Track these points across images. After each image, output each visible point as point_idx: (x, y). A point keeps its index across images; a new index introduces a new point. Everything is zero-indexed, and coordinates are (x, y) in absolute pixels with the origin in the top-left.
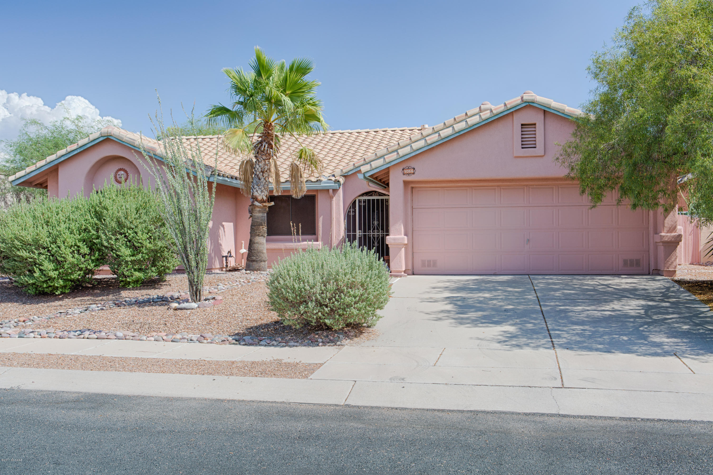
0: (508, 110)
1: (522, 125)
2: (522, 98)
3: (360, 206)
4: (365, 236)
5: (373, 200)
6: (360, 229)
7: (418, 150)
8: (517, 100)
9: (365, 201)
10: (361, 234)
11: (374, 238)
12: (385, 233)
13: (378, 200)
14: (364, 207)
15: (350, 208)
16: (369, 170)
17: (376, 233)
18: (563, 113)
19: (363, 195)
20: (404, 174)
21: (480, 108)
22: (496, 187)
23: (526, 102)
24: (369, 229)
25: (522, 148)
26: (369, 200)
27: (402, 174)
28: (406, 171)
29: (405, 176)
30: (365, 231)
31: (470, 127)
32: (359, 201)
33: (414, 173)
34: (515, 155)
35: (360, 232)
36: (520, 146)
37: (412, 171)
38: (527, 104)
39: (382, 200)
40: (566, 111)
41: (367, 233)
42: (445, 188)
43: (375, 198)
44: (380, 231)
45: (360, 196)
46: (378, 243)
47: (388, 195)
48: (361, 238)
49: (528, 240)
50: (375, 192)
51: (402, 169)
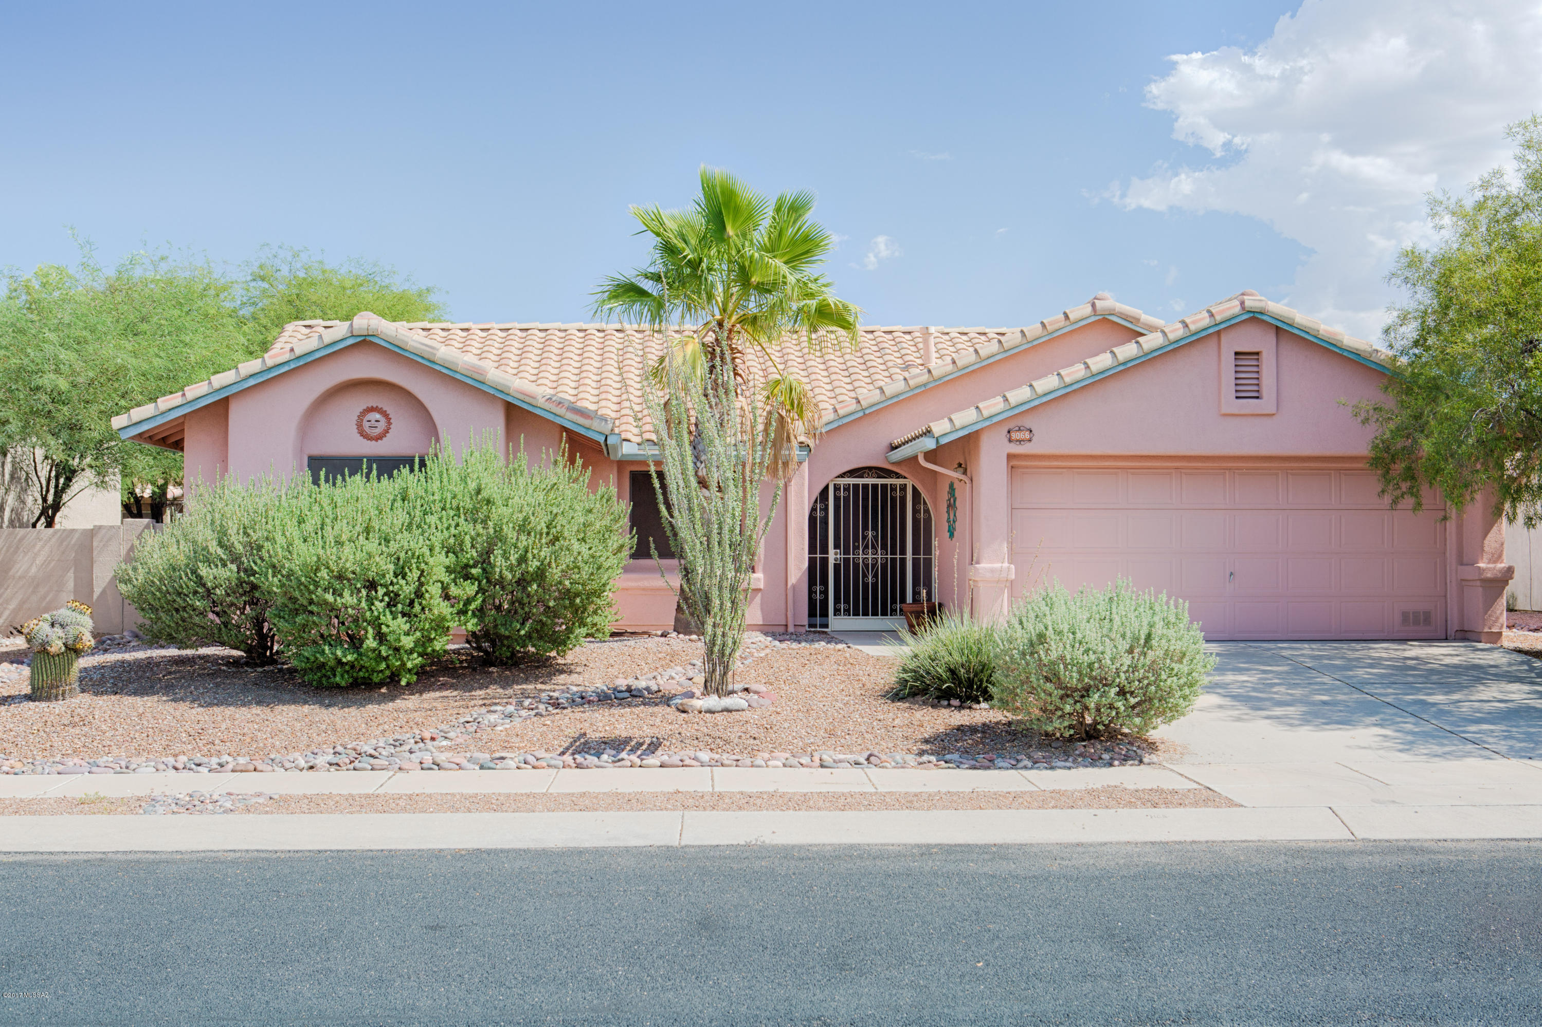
0: (1216, 325)
1: (1236, 353)
2: (1242, 303)
3: (837, 499)
4: (847, 561)
5: (865, 487)
6: (837, 546)
8: (1234, 307)
9: (847, 488)
10: (838, 556)
11: (867, 566)
12: (889, 556)
13: (875, 487)
14: (847, 499)
15: (816, 501)
16: (948, 431)
17: (870, 556)
18: (1316, 337)
19: (842, 476)
20: (1010, 441)
21: (1093, 305)
22: (1173, 471)
23: (1249, 312)
24: (856, 548)
25: (1237, 398)
26: (856, 486)
27: (1006, 440)
28: (1014, 436)
29: (1012, 444)
30: (846, 552)
31: (1146, 354)
32: (837, 488)
33: (1030, 440)
34: (1224, 411)
35: (836, 554)
36: (1234, 394)
37: (1027, 435)
38: (1252, 315)
39: (884, 487)
40: (1321, 332)
41: (851, 556)
42: (1075, 470)
43: (870, 481)
44: (879, 552)
45: (838, 477)
46: (875, 576)
47: (898, 476)
48: (840, 564)
49: (1231, 574)
50: (870, 468)
51: (1009, 432)
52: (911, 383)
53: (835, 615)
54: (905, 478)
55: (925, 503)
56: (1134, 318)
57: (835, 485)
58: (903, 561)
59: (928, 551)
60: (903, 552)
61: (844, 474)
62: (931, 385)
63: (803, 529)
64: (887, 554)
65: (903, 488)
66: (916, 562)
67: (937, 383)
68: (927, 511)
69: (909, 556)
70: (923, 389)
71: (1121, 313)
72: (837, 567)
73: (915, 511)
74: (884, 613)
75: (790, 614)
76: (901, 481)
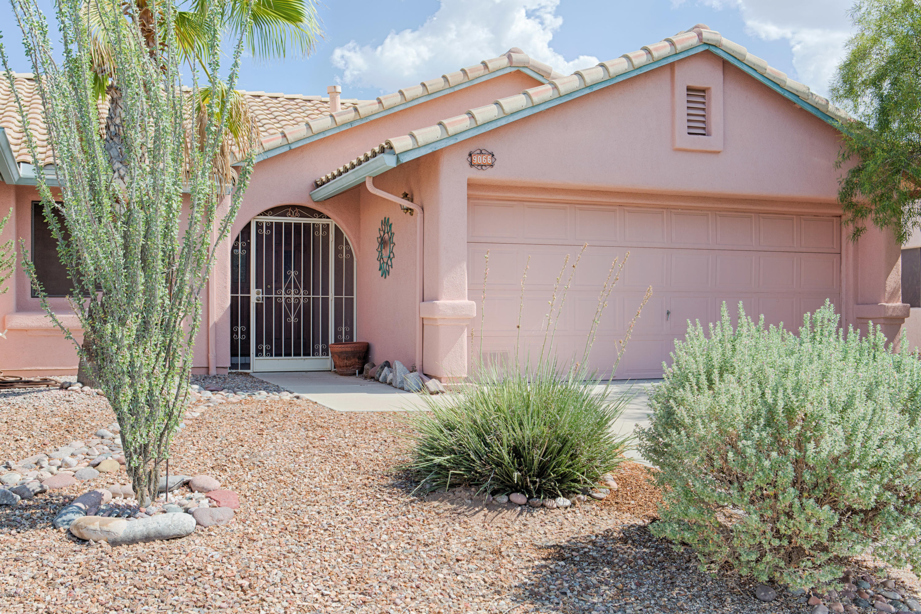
0: (676, 54)
1: (689, 89)
2: (700, 35)
3: (259, 237)
4: (269, 300)
5: (288, 225)
6: (259, 285)
7: (512, 114)
8: (692, 38)
9: (269, 226)
10: (261, 296)
11: (289, 305)
12: (311, 296)
13: (298, 226)
14: (269, 238)
15: (237, 239)
16: (411, 148)
17: (293, 296)
18: (762, 75)
19: (265, 213)
20: (471, 165)
21: (509, 57)
22: (617, 208)
23: (705, 44)
24: (278, 288)
25: (689, 133)
26: (279, 225)
27: (467, 164)
28: (477, 159)
29: (473, 169)
30: (269, 291)
31: (612, 79)
32: (259, 226)
33: (492, 166)
34: (678, 145)
35: (258, 293)
36: (686, 130)
37: (489, 160)
38: (707, 48)
39: (307, 226)
40: (768, 71)
41: (274, 296)
42: (525, 203)
43: (293, 220)
44: (302, 292)
45: (261, 215)
46: (298, 316)
47: (321, 215)
48: (262, 304)
49: (668, 313)
50: (293, 207)
51: (470, 155)
52: (338, 119)
53: (257, 356)
54: (328, 218)
55: (347, 243)
56: (545, 72)
57: (257, 222)
58: (326, 301)
59: (350, 291)
60: (326, 291)
61: (267, 211)
62: (357, 124)
63: (226, 267)
64: (309, 294)
65: (326, 228)
66: (338, 302)
67: (364, 122)
68: (349, 252)
69: (331, 296)
70: (350, 127)
71: (534, 67)
72: (259, 306)
73: (338, 252)
74: (307, 354)
75: (211, 356)
76: (324, 221)
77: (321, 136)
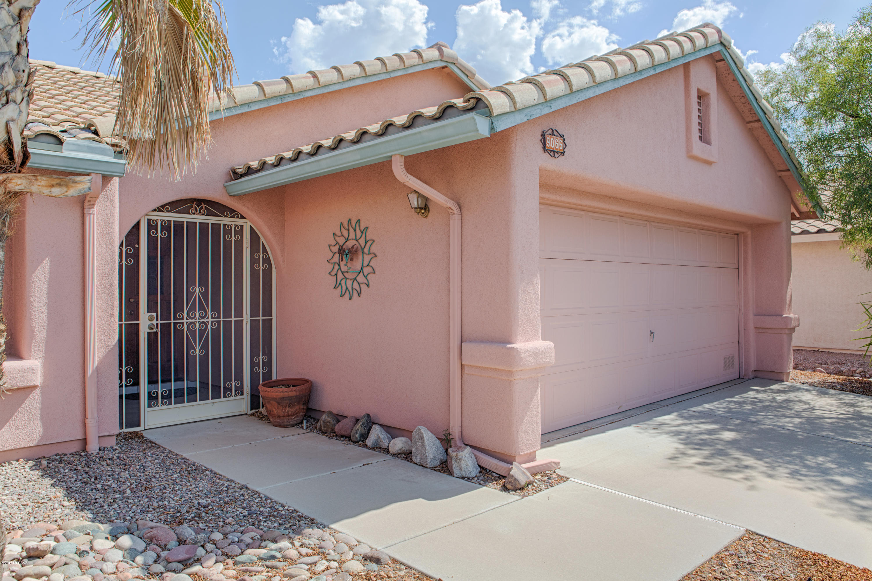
3: (152, 242)
4: (166, 328)
5: (191, 225)
6: (152, 308)
9: (166, 227)
10: (154, 322)
11: (192, 333)
12: (221, 319)
13: (204, 226)
14: (166, 242)
15: (122, 244)
17: (197, 320)
18: (749, 88)
19: (159, 209)
21: (440, 50)
23: (721, 43)
24: (179, 310)
25: (700, 138)
26: (179, 226)
27: (540, 148)
29: (546, 154)
30: (166, 315)
32: (152, 226)
34: (694, 152)
35: (150, 318)
36: (698, 134)
38: (721, 47)
39: (216, 227)
41: (172, 321)
43: (198, 218)
44: (209, 314)
45: (155, 210)
46: (204, 346)
47: (233, 213)
48: (156, 333)
49: (652, 333)
50: (199, 201)
51: (543, 135)
52: (267, 89)
53: (149, 406)
54: (243, 217)
55: (265, 250)
56: (470, 72)
57: (149, 220)
58: (239, 325)
59: (268, 312)
60: (239, 313)
61: (163, 206)
62: (289, 99)
63: (111, 284)
64: (219, 317)
65: (240, 230)
66: (254, 325)
67: (296, 98)
68: (267, 261)
69: (246, 318)
70: (279, 102)
71: (461, 65)
72: (152, 338)
73: (254, 261)
74: (216, 395)
75: (90, 423)
76: (237, 221)
77: (246, 109)
